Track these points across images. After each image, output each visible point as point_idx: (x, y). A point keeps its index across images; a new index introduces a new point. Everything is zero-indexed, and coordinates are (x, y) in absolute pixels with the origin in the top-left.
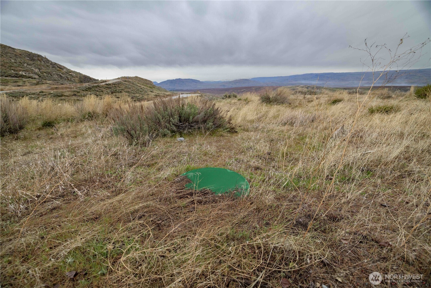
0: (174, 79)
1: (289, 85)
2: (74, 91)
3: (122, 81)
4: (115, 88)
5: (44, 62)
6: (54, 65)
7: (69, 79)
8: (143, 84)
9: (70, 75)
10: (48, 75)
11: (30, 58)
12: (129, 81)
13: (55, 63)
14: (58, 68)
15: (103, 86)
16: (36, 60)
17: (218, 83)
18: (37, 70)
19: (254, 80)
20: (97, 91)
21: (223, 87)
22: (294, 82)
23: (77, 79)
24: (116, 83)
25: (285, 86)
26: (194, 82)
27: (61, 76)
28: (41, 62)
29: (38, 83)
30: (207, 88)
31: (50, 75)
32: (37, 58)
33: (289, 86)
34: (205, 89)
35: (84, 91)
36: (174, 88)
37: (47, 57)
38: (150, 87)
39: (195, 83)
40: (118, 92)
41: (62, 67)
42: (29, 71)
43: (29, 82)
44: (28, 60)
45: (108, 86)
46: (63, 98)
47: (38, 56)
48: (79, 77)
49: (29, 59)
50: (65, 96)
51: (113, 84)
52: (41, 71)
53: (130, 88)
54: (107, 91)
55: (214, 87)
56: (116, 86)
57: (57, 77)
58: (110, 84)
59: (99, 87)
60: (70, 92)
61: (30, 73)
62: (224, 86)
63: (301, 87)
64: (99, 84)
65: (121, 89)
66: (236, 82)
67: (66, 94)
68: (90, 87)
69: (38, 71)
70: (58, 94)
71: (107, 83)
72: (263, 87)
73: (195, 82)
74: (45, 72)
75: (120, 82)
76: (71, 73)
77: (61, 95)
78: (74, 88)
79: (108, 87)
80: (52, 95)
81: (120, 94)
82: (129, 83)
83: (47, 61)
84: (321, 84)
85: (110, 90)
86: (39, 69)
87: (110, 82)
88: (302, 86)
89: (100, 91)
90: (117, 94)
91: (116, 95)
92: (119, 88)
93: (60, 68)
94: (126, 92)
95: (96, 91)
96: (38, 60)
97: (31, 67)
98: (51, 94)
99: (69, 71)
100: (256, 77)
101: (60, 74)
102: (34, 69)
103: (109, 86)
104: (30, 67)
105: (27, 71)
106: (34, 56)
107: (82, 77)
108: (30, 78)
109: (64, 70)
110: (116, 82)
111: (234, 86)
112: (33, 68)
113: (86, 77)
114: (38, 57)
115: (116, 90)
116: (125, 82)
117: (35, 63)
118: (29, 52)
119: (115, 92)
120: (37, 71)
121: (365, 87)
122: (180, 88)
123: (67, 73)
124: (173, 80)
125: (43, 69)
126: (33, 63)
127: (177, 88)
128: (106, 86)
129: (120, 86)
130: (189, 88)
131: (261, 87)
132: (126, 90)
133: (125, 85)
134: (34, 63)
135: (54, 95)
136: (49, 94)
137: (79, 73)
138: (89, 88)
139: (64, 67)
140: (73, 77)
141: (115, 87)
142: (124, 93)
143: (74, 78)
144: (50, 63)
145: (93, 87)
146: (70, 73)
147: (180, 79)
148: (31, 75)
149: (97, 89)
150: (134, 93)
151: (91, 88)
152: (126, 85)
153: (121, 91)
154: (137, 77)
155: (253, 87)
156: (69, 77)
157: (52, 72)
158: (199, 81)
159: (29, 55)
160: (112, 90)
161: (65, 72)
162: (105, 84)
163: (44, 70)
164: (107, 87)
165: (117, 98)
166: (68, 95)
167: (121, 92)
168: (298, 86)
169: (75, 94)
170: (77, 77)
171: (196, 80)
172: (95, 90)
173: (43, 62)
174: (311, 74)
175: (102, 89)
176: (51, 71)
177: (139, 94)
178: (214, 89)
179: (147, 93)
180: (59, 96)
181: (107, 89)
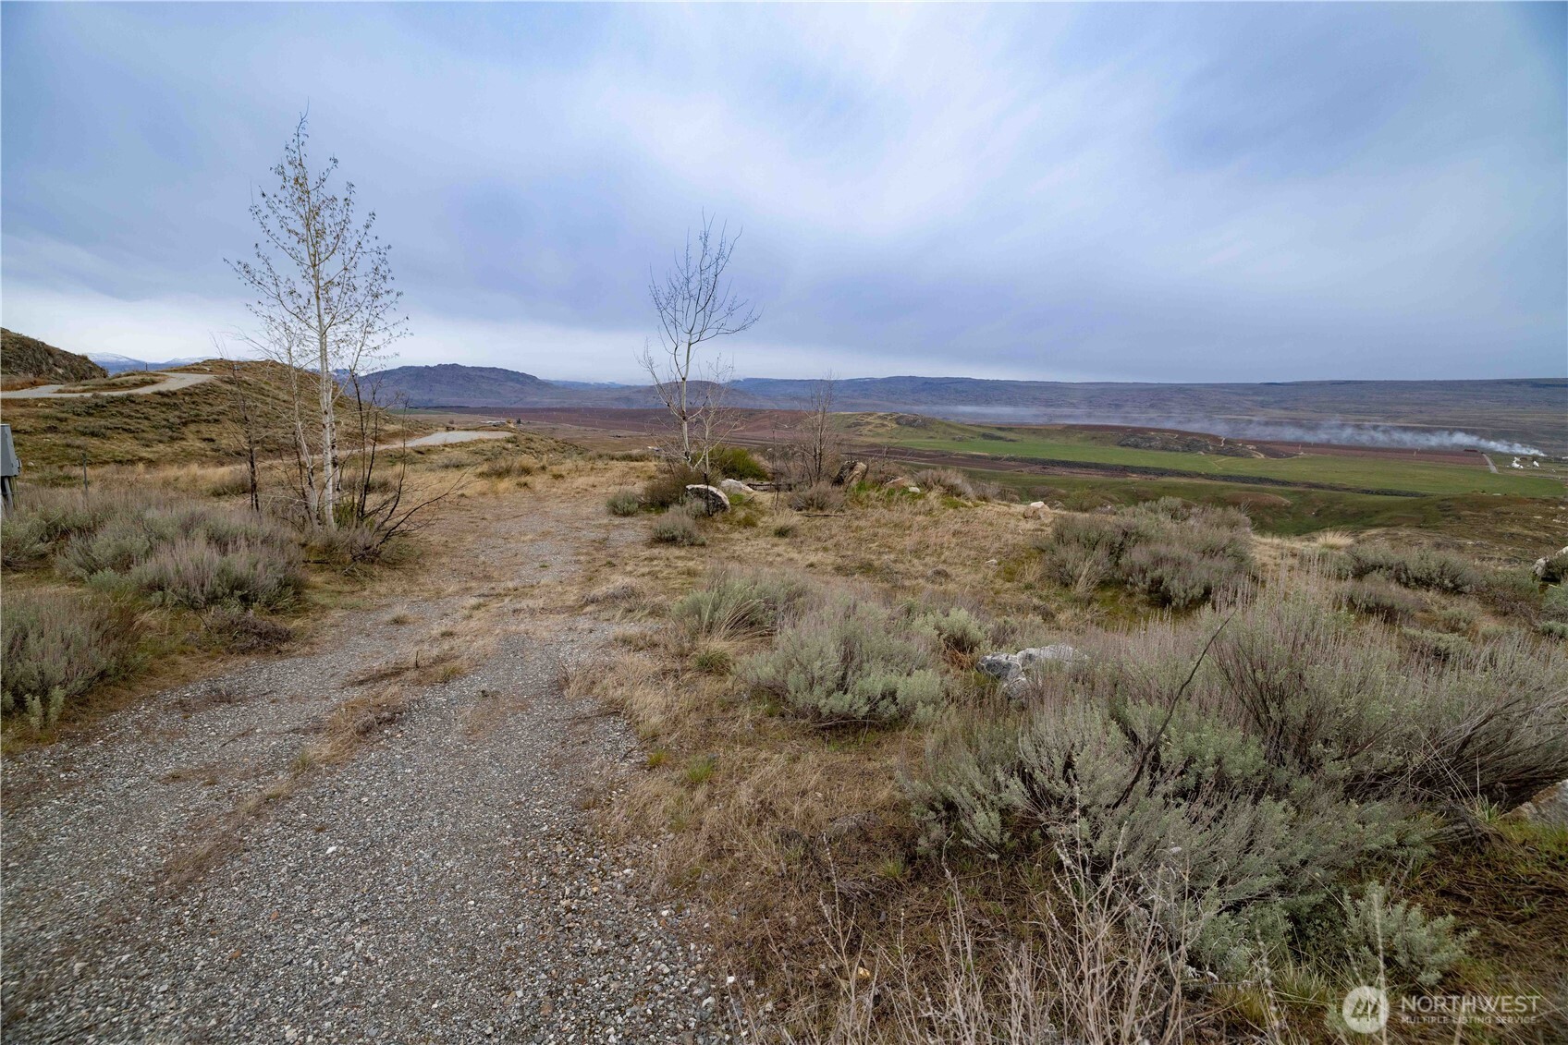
0: (431, 365)
1: (844, 410)
2: (46, 417)
3: (219, 383)
4: (193, 406)
12: (244, 382)
15: (146, 401)
17: (608, 388)
20: (129, 416)
21: (623, 406)
22: (860, 402)
24: (197, 391)
25: (836, 410)
26: (512, 380)
33: (843, 413)
34: (556, 410)
35: (79, 415)
36: (430, 400)
39: (518, 386)
40: (207, 421)
45: (166, 400)
51: (185, 394)
54: (163, 416)
55: (589, 404)
56: (196, 399)
58: (174, 394)
59: (133, 402)
60: (32, 420)
62: (628, 399)
63: (879, 417)
64: (133, 391)
65: (215, 410)
68: (99, 402)
71: (162, 387)
72: (760, 411)
73: (518, 381)
75: (212, 385)
78: (39, 404)
79: (169, 404)
81: (214, 428)
82: (245, 389)
85: (177, 413)
87: (175, 383)
88: (882, 414)
89: (138, 415)
90: (203, 427)
91: (198, 432)
92: (208, 408)
94: (237, 421)
95: (125, 417)
103: (171, 401)
110: (195, 387)
115: (197, 415)
116: (229, 387)
119: (194, 421)
122: (453, 401)
124: (427, 367)
127: (443, 401)
128: (158, 398)
129: (210, 401)
130: (491, 402)
131: (756, 411)
132: (235, 414)
133: (230, 397)
138: (97, 405)
141: (193, 403)
142: (227, 425)
145: (113, 401)
147: (454, 367)
149: (126, 411)
151: (103, 406)
152: (234, 398)
153: (215, 417)
158: (533, 379)
160: (184, 415)
164: (165, 404)
165: (204, 440)
166: (30, 429)
167: (217, 420)
168: (870, 415)
169: (55, 427)
171: (523, 375)
172: (122, 414)
174: (912, 379)
175: (145, 410)
178: (590, 411)
181: (164, 409)
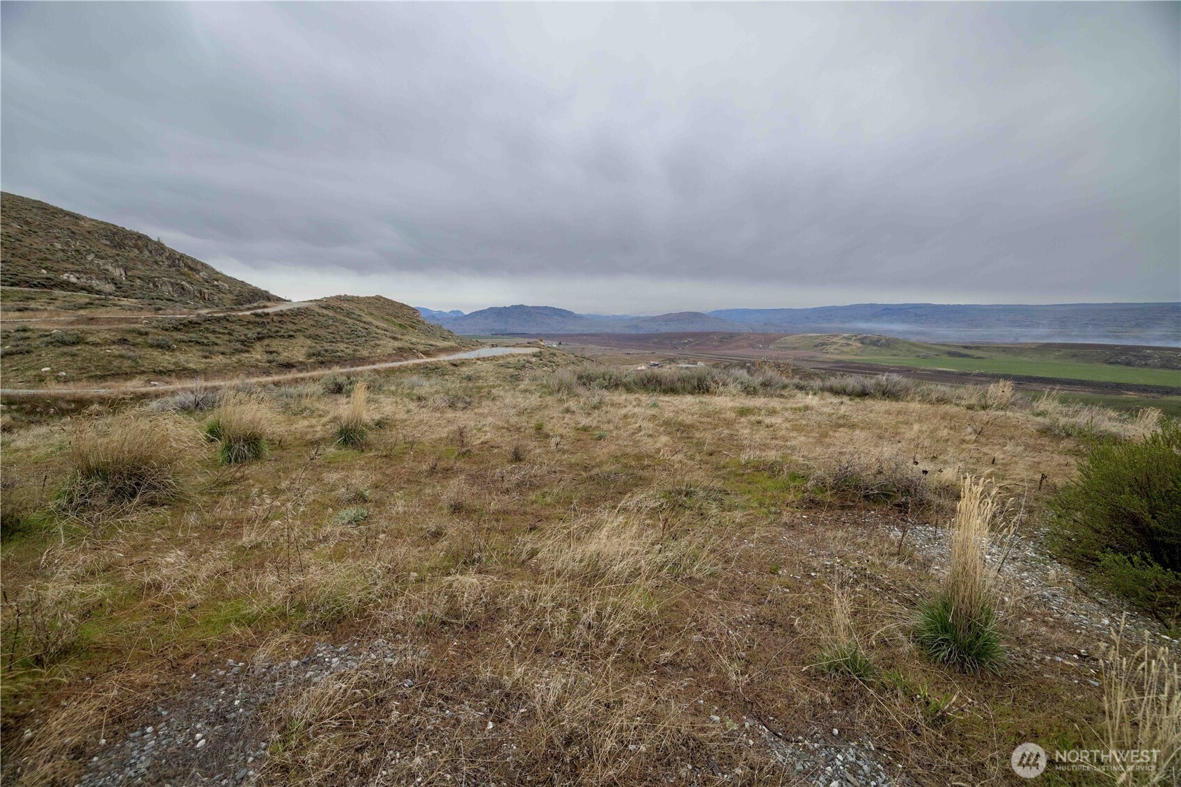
1: (811, 332)
3: (318, 309)
4: (277, 324)
5: (150, 252)
6: (177, 262)
7: (206, 297)
8: (382, 317)
9: (213, 286)
10: (146, 285)
11: (111, 242)
14: (186, 269)
16: (130, 246)
18: (117, 272)
19: (719, 315)
21: (633, 332)
22: (825, 325)
23: (229, 296)
24: (290, 313)
25: (803, 333)
26: (558, 315)
27: (183, 288)
28: (141, 252)
30: (592, 332)
31: (151, 285)
32: (133, 241)
33: (810, 335)
34: (586, 335)
36: (506, 329)
37: (162, 241)
38: (400, 325)
39: (561, 319)
40: (282, 337)
41: (199, 267)
42: (91, 273)
44: (106, 245)
46: (76, 348)
47: (139, 237)
48: (236, 292)
49: (108, 243)
51: (278, 315)
52: (129, 273)
53: (327, 327)
54: (245, 332)
55: (609, 331)
56: (286, 319)
57: (171, 289)
59: (227, 321)
60: (113, 334)
61: (91, 279)
62: (636, 327)
63: (844, 338)
65: (295, 328)
66: (668, 318)
69: (121, 275)
70: (67, 338)
72: (739, 334)
73: (561, 316)
74: (139, 278)
76: (217, 281)
79: (259, 323)
81: (285, 343)
82: (337, 313)
83: (160, 247)
84: (899, 333)
85: (260, 330)
86: (126, 269)
88: (846, 335)
89: (223, 331)
90: (275, 342)
91: (267, 345)
92: (291, 326)
93: (191, 269)
94: (309, 337)
96: (136, 246)
97: (104, 264)
99: (214, 276)
100: (723, 308)
101: (184, 283)
102: (110, 268)
103: (262, 320)
104: (101, 262)
105: (86, 273)
106: (126, 238)
108: (84, 289)
109: (201, 274)
111: (665, 329)
112: (108, 267)
113: (257, 294)
114: (137, 240)
115: (277, 332)
116: (325, 312)
117: (121, 253)
118: (115, 227)
119: (270, 337)
120: (118, 274)
121: (1021, 344)
123: (207, 282)
125: (138, 269)
126: (117, 252)
127: (513, 330)
128: (253, 319)
130: (543, 330)
131: (736, 334)
132: (311, 331)
133: (317, 318)
137: (241, 281)
139: (205, 266)
140: (220, 291)
141: (280, 322)
143: (221, 295)
144: (168, 254)
146: (216, 283)
147: (521, 307)
148: (94, 282)
153: (292, 333)
154: (381, 297)
155: (714, 333)
156: (208, 291)
157: (159, 278)
158: (572, 314)
159: (114, 234)
160: (265, 332)
161: (203, 278)
162: (252, 314)
163: (141, 270)
164: (254, 323)
166: (99, 341)
167: (291, 336)
168: (836, 336)
169: (126, 340)
170: (231, 292)
171: (565, 311)
173: (147, 253)
174: (872, 306)
175: (233, 327)
176: (158, 275)
177: (347, 343)
180: (66, 344)
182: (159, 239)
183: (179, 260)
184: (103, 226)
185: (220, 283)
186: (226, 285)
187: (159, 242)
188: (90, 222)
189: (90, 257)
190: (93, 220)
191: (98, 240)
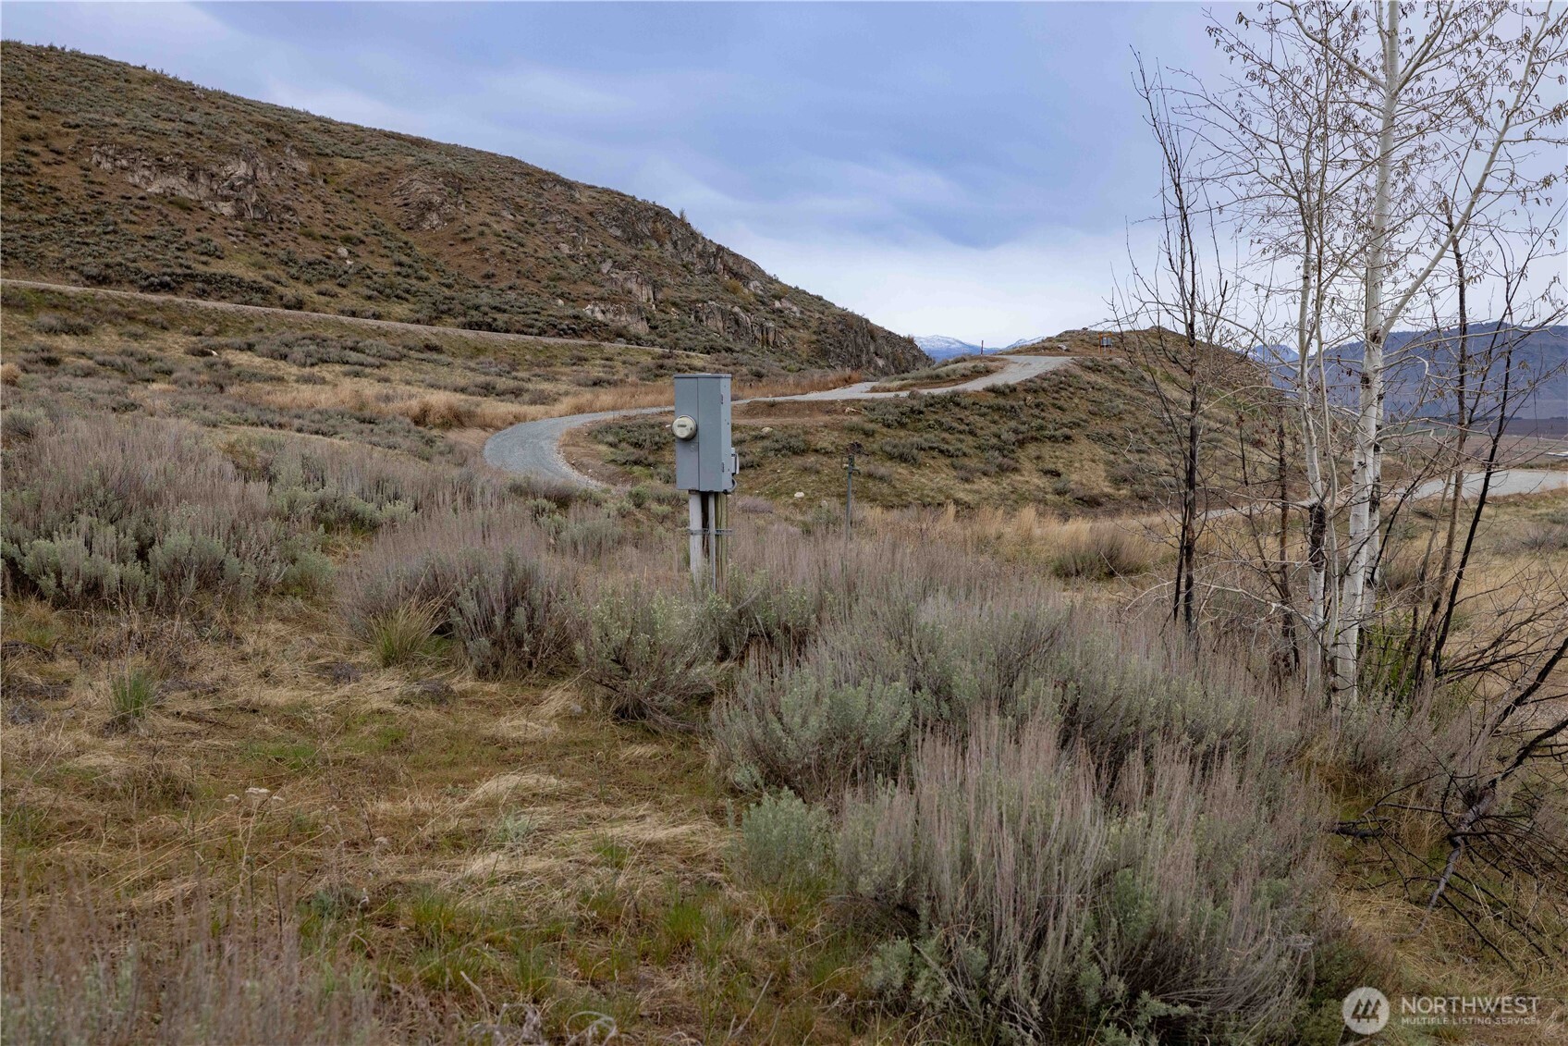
2: (852, 429)
3: (1078, 371)
4: (1036, 412)
5: (675, 244)
6: (713, 260)
7: (771, 337)
9: (774, 312)
10: (685, 317)
11: (623, 231)
12: (1116, 367)
13: (720, 248)
14: (729, 277)
15: (975, 403)
16: (646, 236)
18: (643, 294)
20: (950, 430)
23: (804, 334)
24: (1045, 385)
27: (737, 322)
28: (663, 246)
29: (661, 367)
31: (693, 318)
32: (650, 225)
35: (889, 426)
37: (689, 219)
40: (1053, 439)
41: (745, 270)
42: (618, 301)
43: (624, 363)
44: (616, 237)
45: (1001, 401)
46: (811, 460)
47: (657, 213)
48: (814, 324)
49: (619, 233)
50: (816, 451)
51: (1027, 391)
52: (660, 296)
53: (1119, 417)
54: (994, 428)
56: (1042, 398)
57: (721, 324)
58: (1013, 389)
59: (958, 404)
60: (836, 434)
61: (620, 312)
64: (960, 387)
65: (1067, 419)
67: (825, 445)
69: (649, 300)
70: (793, 442)
71: (997, 380)
74: (674, 304)
75: (1067, 373)
76: (779, 298)
77: (802, 446)
78: (848, 409)
79: (1004, 408)
80: (767, 443)
81: (1062, 452)
82: (1116, 380)
85: (1013, 424)
86: (656, 287)
87: (1013, 375)
89: (963, 427)
90: (1046, 450)
91: (1038, 458)
92: (1056, 414)
93: (736, 276)
94: (1098, 439)
95: (945, 430)
96: (654, 235)
97: (626, 279)
98: (763, 438)
99: (772, 292)
101: (736, 309)
102: (635, 288)
103: (1008, 403)
104: (622, 275)
105: (614, 302)
106: (639, 219)
107: (830, 328)
109: (752, 285)
110: (1043, 378)
112: (633, 286)
114: (654, 222)
115: (1041, 428)
116: (1093, 377)
117: (640, 254)
118: (623, 197)
119: (1035, 439)
120: (645, 299)
123: (763, 303)
125: (668, 286)
126: (634, 252)
128: (992, 399)
129: (1062, 402)
132: (1097, 426)
133: (1092, 394)
134: (636, 257)
135: (777, 446)
136: (756, 438)
137: (820, 298)
138: (912, 411)
139: (755, 269)
140: (788, 324)
141: (1037, 406)
142: (1083, 446)
143: (790, 332)
144: (700, 246)
145: (933, 403)
146: (777, 304)
148: (624, 319)
149: (947, 420)
150: (1139, 451)
151: (920, 413)
152: (1098, 396)
153: (1067, 431)
156: (771, 324)
157: (702, 301)
159: (624, 212)
160: (1023, 428)
161: (756, 296)
162: (987, 388)
163: (670, 288)
164: (999, 409)
165: (1046, 472)
166: (831, 448)
167: (1068, 438)
169: (859, 446)
170: (806, 325)
172: (941, 424)
173: (669, 246)
175: (971, 418)
176: (700, 296)
179: (1218, 453)
180: (796, 452)
181: (996, 417)
182: (682, 214)
183: (715, 257)
184: (606, 198)
185: (786, 304)
186: (795, 309)
187: (682, 219)
188: (588, 193)
189: (606, 267)
190: (590, 187)
191: (605, 229)
